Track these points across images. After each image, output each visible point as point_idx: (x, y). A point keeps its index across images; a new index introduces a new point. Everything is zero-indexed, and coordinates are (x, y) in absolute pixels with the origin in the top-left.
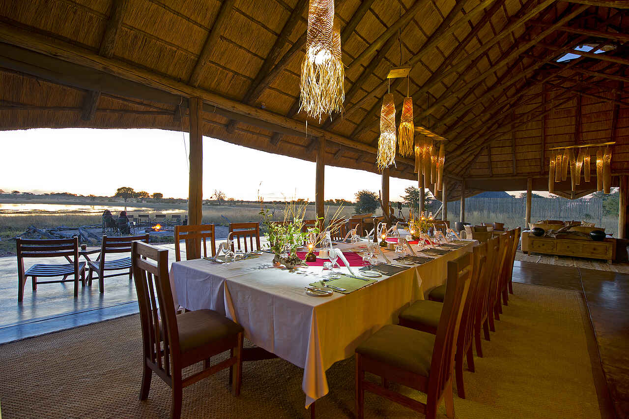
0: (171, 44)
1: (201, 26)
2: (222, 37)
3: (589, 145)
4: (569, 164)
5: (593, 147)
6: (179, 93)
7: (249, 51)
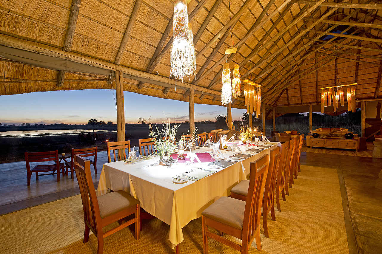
0: (103, 42)
1: (119, 31)
2: (131, 37)
3: (343, 86)
4: (332, 97)
5: (345, 86)
6: (109, 69)
7: (147, 44)
